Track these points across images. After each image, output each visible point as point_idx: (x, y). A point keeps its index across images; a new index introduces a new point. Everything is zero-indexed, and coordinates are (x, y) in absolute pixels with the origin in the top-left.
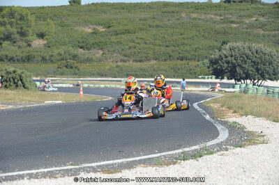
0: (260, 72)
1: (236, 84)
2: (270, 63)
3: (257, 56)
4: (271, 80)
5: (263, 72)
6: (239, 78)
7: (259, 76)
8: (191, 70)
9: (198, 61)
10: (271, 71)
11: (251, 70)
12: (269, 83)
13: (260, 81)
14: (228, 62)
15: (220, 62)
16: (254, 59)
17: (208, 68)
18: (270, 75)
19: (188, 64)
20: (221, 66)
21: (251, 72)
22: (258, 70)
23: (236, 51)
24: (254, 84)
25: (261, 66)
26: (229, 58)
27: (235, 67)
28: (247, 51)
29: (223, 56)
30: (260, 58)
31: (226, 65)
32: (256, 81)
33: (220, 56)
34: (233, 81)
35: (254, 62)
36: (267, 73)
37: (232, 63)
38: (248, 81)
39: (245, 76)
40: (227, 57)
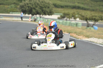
0: (44, 11)
1: (32, 17)
2: (48, 7)
3: (43, 4)
4: (49, 15)
5: (45, 12)
6: (33, 14)
7: (43, 13)
8: (5, 9)
9: (8, 5)
10: (49, 11)
11: (40, 11)
12: (47, 16)
13: (43, 16)
14: (28, 7)
15: (25, 6)
16: (41, 5)
17: (19, 9)
18: (48, 13)
19: (4, 7)
20: (25, 8)
21: (39, 12)
22: (42, 10)
23: (33, 1)
24: (40, 17)
25: (44, 9)
26: (29, 5)
27: (32, 9)
28: (38, 2)
29: (26, 4)
30: (44, 5)
31: (27, 8)
32: (41, 16)
33: (25, 4)
34: (30, 15)
35: (41, 7)
36: (47, 12)
37: (31, 7)
38: (38, 16)
39: (36, 13)
40: (28, 4)
